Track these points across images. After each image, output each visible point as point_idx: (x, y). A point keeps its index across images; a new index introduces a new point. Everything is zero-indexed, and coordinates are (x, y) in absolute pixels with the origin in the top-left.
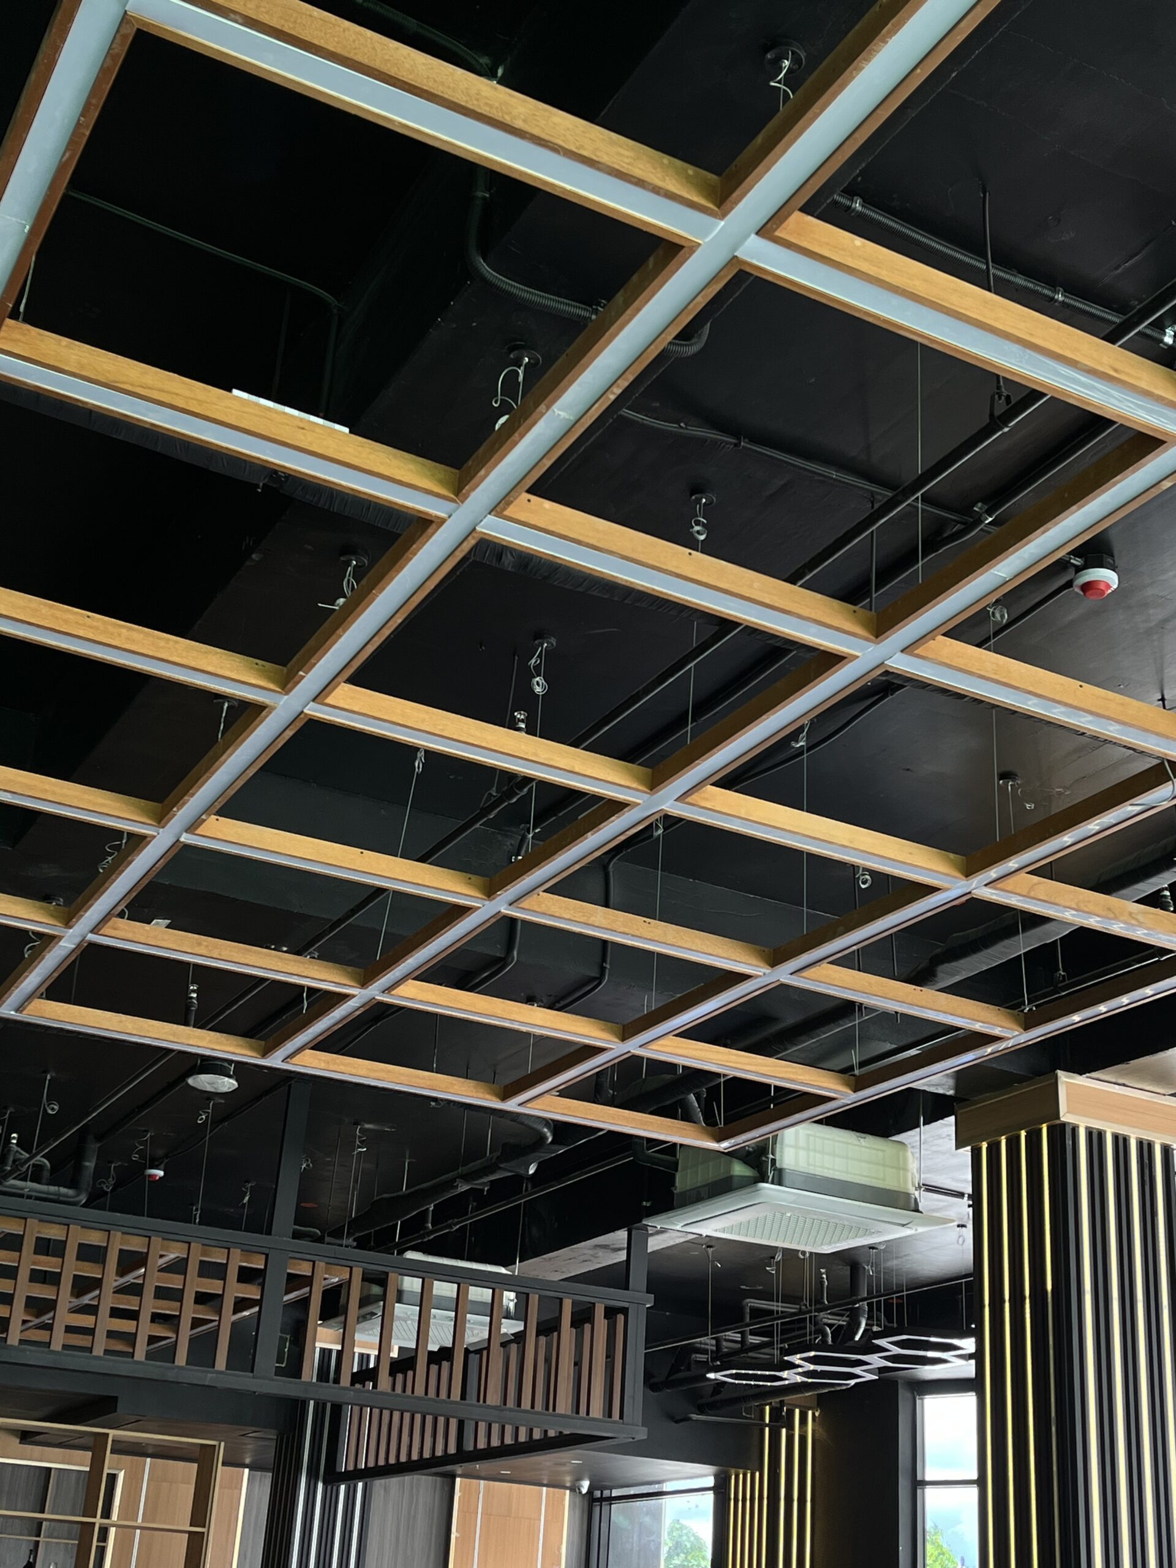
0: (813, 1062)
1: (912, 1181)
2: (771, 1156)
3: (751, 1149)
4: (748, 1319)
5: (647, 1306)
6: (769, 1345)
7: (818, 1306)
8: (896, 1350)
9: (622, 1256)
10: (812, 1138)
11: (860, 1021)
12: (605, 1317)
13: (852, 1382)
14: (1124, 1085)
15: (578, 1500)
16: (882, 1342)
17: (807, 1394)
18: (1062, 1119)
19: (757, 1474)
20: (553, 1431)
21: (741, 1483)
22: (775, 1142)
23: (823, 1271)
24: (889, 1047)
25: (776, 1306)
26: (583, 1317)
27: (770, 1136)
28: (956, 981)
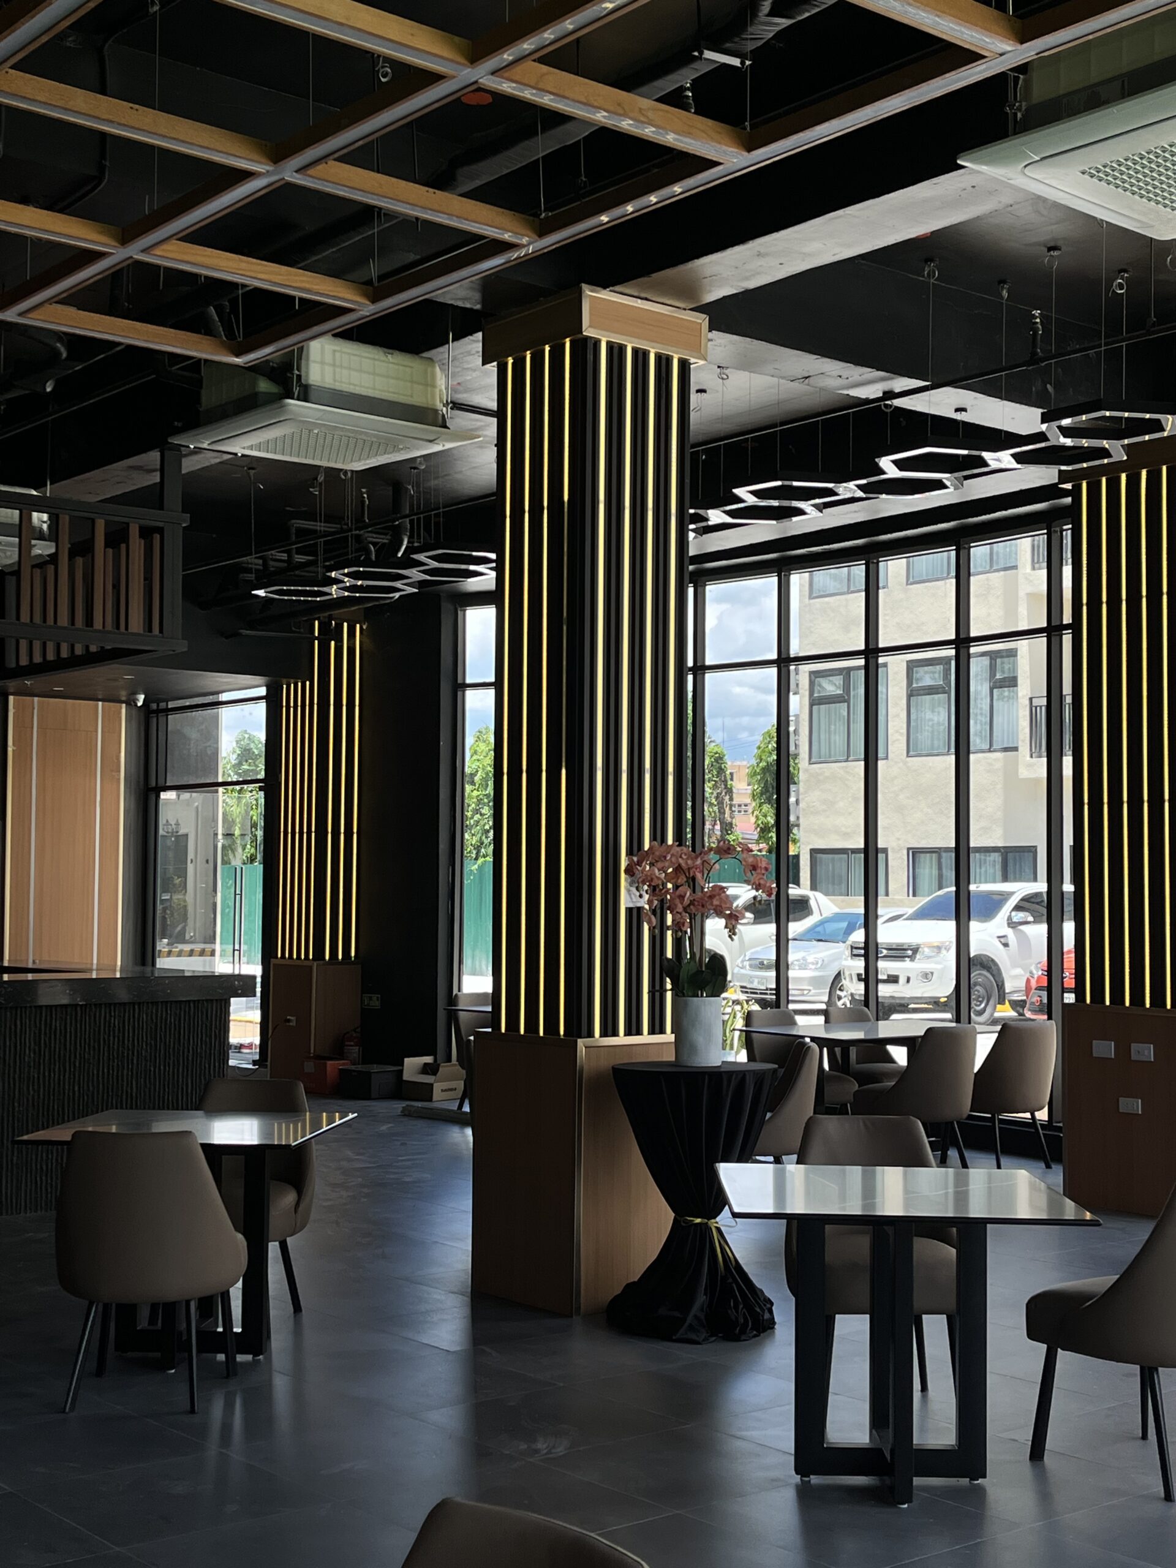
0: (336, 272)
1: (440, 398)
2: (296, 372)
3: (275, 365)
4: (294, 538)
5: (184, 525)
6: (313, 563)
7: (360, 525)
8: (435, 564)
9: (156, 478)
10: (338, 355)
11: (379, 229)
12: (140, 537)
13: (397, 595)
14: (646, 299)
15: (134, 712)
16: (421, 557)
17: (353, 609)
18: (584, 333)
19: (308, 683)
20: (95, 647)
21: (290, 692)
22: (300, 358)
23: (364, 490)
24: (412, 257)
25: (320, 526)
26: (117, 538)
27: (295, 348)
28: (476, 185)
